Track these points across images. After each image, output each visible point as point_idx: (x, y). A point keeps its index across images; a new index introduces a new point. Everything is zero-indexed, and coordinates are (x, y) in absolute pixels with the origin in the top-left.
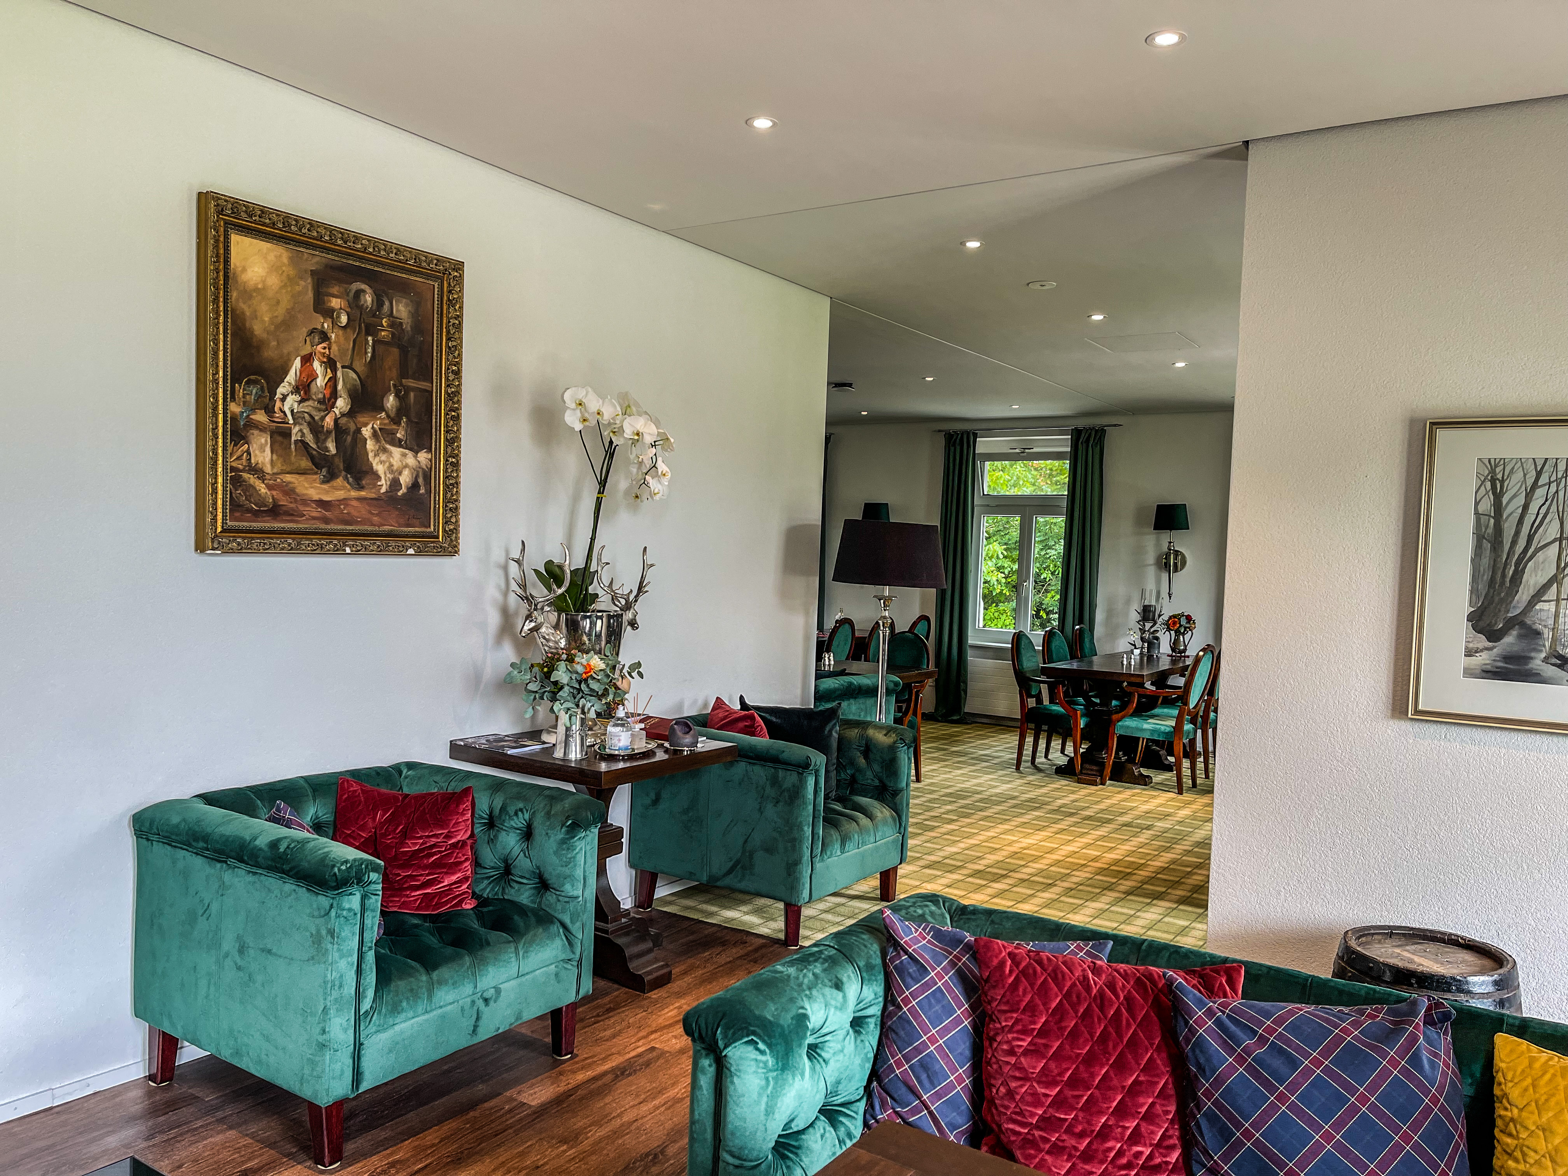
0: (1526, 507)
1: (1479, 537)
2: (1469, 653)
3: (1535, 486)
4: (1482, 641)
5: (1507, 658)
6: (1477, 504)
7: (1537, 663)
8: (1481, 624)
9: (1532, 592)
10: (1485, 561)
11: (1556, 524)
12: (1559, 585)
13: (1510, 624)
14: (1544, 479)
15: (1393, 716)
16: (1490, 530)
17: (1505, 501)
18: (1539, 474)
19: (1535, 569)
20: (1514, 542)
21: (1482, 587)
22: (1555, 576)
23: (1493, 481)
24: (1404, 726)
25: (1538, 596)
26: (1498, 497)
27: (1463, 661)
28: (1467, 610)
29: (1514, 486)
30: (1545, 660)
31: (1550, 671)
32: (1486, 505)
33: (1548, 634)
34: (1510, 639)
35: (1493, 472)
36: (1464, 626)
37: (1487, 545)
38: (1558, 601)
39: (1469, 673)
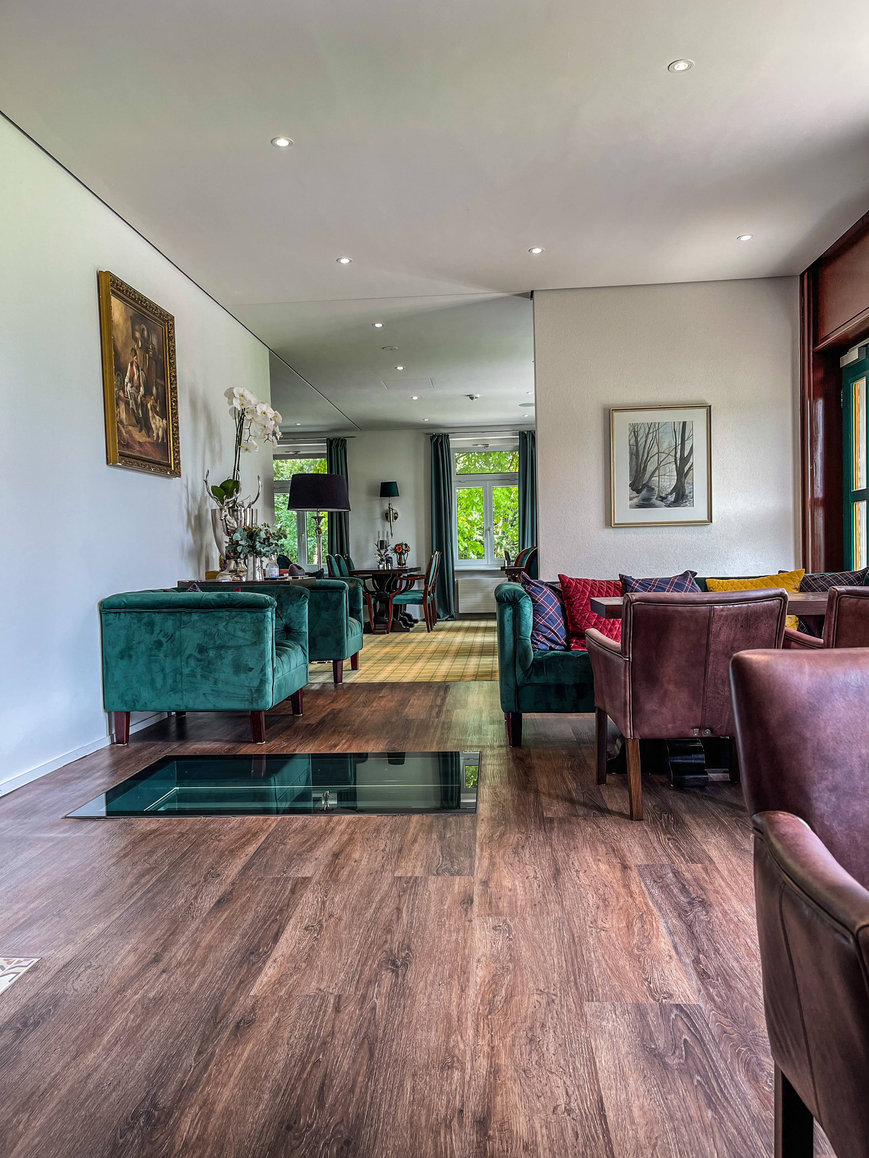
0: (646, 441)
1: (631, 454)
2: (631, 499)
3: (648, 433)
4: (635, 494)
5: (644, 500)
6: (629, 441)
7: (654, 500)
8: (634, 487)
9: (650, 473)
10: (634, 463)
11: (657, 447)
12: (659, 470)
13: (644, 486)
14: (651, 431)
15: (606, 527)
16: (635, 451)
17: (639, 439)
18: (649, 429)
19: (650, 465)
20: (643, 455)
21: (634, 473)
22: (657, 467)
23: (634, 432)
24: (611, 531)
25: (652, 475)
26: (636, 438)
27: (629, 502)
28: (629, 482)
29: (641, 434)
30: (656, 499)
31: (659, 503)
32: (633, 441)
33: (656, 489)
34: (644, 492)
35: (634, 428)
36: (628, 488)
37: (634, 457)
38: (659, 476)
39: (631, 507)
